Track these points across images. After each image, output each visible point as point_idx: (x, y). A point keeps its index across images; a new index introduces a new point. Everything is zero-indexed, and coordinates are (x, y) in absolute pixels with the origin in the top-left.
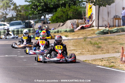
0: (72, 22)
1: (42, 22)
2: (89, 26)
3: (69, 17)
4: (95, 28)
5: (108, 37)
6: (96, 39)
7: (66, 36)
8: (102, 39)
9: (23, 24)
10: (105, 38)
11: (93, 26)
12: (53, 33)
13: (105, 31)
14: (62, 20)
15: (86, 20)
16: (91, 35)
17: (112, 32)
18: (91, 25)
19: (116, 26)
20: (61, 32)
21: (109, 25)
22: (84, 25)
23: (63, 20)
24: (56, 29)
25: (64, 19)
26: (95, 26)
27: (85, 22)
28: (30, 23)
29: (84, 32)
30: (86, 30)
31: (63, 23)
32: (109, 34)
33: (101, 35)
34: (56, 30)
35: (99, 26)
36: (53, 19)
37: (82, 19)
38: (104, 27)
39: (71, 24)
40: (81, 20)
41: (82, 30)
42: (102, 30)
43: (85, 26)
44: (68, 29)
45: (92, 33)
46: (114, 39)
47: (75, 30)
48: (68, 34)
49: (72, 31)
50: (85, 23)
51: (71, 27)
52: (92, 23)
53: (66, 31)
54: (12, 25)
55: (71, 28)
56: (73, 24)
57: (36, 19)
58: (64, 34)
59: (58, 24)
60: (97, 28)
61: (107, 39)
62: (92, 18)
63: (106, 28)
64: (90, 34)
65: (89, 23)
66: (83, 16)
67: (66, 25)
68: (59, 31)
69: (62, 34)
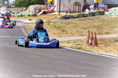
2: (51, 11)
4: (57, 13)
5: (70, 21)
6: (59, 23)
7: (30, 20)
8: (64, 23)
10: (67, 22)
12: (17, 16)
13: (67, 16)
14: (25, 4)
16: (54, 20)
17: (73, 17)
18: (52, 10)
19: (76, 12)
20: (24, 16)
21: (70, 11)
22: (46, 11)
24: (19, 13)
25: (27, 4)
26: (56, 11)
29: (46, 17)
30: (48, 15)
31: (26, 7)
32: (71, 19)
33: (63, 19)
35: (60, 12)
36: (16, 4)
38: (65, 12)
39: (34, 8)
40: (43, 5)
41: (44, 15)
42: (64, 15)
43: (47, 11)
44: (31, 14)
45: (54, 18)
46: (76, 24)
47: (38, 15)
48: (31, 18)
49: (35, 15)
51: (34, 12)
52: (54, 9)
53: (29, 15)
56: (35, 9)
58: (27, 18)
59: (22, 8)
61: (69, 23)
62: (54, 4)
63: (67, 13)
64: (52, 19)
65: (50, 9)
66: (45, 2)
67: (29, 9)
68: (23, 15)
69: (25, 18)
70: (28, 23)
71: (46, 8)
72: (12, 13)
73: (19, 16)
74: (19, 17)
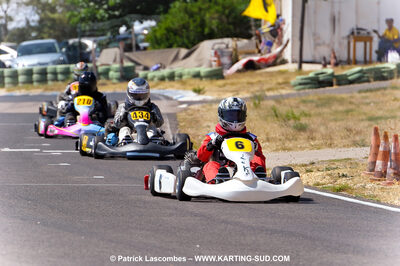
0: (216, 47)
1: (121, 45)
2: (271, 61)
3: (207, 31)
4: (291, 67)
6: (293, 102)
7: (198, 91)
8: (312, 102)
9: (61, 49)
10: (319, 99)
11: (284, 62)
12: (156, 79)
13: (321, 77)
14: (186, 38)
15: (260, 42)
16: (278, 89)
17: (343, 81)
18: (276, 57)
20: (181, 76)
21: (335, 57)
22: (256, 58)
23: (188, 38)
24: (164, 68)
25: (192, 38)
26: (290, 60)
27: (257, 47)
28: (83, 46)
29: (255, 80)
30: (261, 75)
31: (187, 47)
32: (335, 87)
33: (309, 88)
34: (165, 72)
35: (301, 62)
36: (155, 37)
37: (249, 37)
38: (320, 63)
39: (213, 51)
40: (245, 41)
41: (249, 73)
42: (311, 75)
43: (259, 61)
44: (204, 70)
45: (279, 84)
46: (351, 103)
47: (227, 72)
48: (204, 84)
49: (217, 75)
50: (260, 52)
51: (214, 63)
52: (282, 51)
53: (197, 76)
54: (25, 52)
55: (215, 66)
56: (218, 54)
57: (103, 35)
58: (191, 85)
59: (174, 51)
60: (296, 66)
61: (327, 102)
62: (282, 36)
63: (325, 66)
64: (273, 86)
65: (269, 52)
66: (253, 28)
67: (198, 55)
68: (176, 74)
69: (184, 83)
70: (190, 103)
71: (256, 51)
72: (141, 67)
73: (162, 79)
74: (163, 83)
